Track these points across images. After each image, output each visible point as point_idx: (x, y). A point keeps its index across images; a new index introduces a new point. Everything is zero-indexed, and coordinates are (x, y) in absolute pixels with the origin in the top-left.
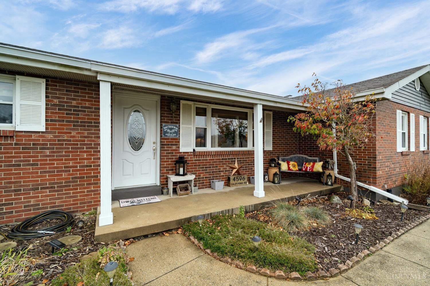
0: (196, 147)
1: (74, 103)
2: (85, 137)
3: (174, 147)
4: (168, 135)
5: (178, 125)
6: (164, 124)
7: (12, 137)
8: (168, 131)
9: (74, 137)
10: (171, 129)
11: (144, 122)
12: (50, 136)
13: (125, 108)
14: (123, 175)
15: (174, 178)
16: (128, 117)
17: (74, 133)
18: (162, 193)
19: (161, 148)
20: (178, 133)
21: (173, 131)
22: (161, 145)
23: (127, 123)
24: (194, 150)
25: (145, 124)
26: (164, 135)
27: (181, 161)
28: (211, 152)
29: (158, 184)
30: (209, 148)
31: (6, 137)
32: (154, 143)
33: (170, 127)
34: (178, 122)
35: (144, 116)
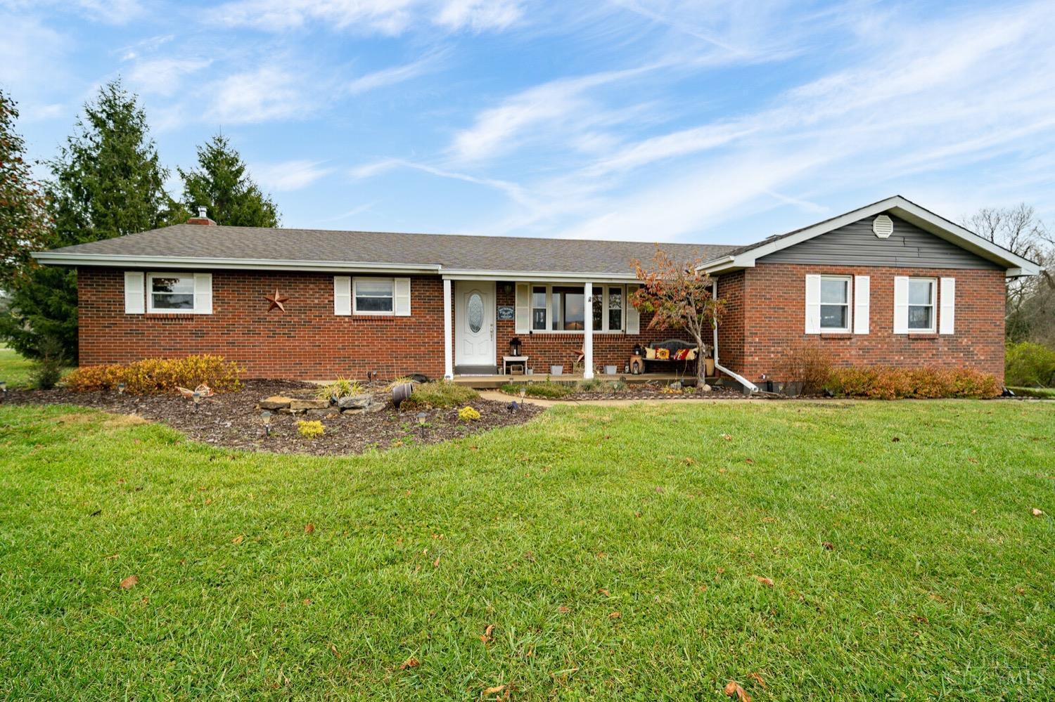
0: (534, 328)
1: (428, 294)
2: (435, 320)
3: (510, 329)
4: (504, 317)
5: (513, 307)
6: (499, 307)
7: (393, 320)
8: (504, 313)
9: (428, 320)
10: (506, 311)
11: (482, 305)
12: (413, 320)
13: (465, 293)
14: (465, 354)
15: (507, 359)
16: (468, 302)
17: (428, 317)
18: (498, 373)
19: (497, 329)
20: (513, 315)
21: (509, 313)
22: (497, 326)
23: (467, 307)
24: (531, 332)
25: (483, 307)
26: (500, 316)
27: (516, 342)
28: (551, 335)
29: (495, 365)
30: (549, 330)
31: (390, 320)
32: (491, 325)
33: (505, 309)
34: (513, 303)
35: (482, 300)
